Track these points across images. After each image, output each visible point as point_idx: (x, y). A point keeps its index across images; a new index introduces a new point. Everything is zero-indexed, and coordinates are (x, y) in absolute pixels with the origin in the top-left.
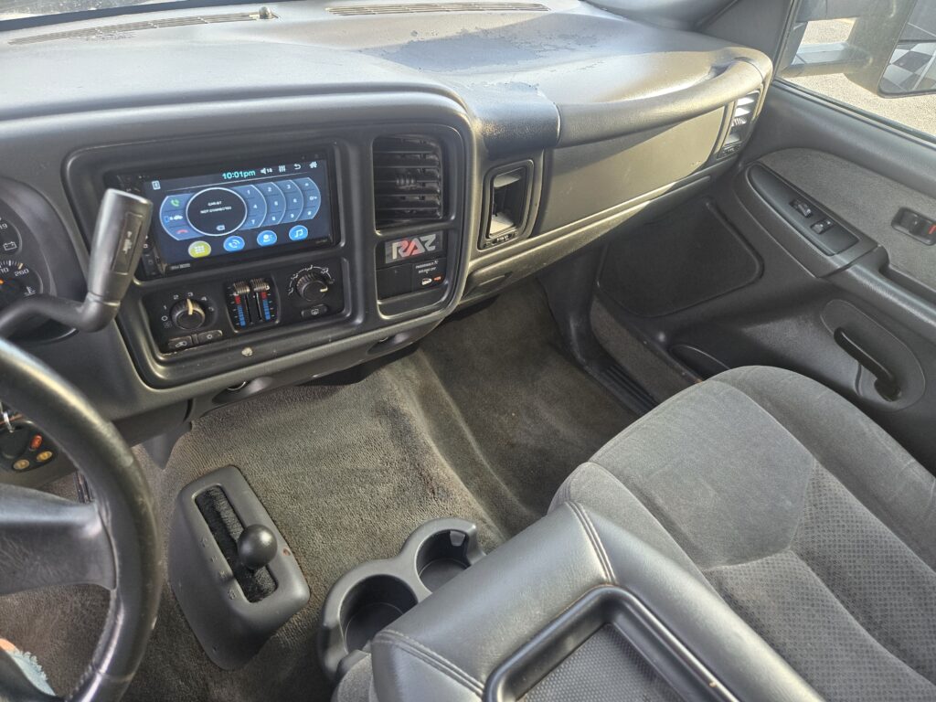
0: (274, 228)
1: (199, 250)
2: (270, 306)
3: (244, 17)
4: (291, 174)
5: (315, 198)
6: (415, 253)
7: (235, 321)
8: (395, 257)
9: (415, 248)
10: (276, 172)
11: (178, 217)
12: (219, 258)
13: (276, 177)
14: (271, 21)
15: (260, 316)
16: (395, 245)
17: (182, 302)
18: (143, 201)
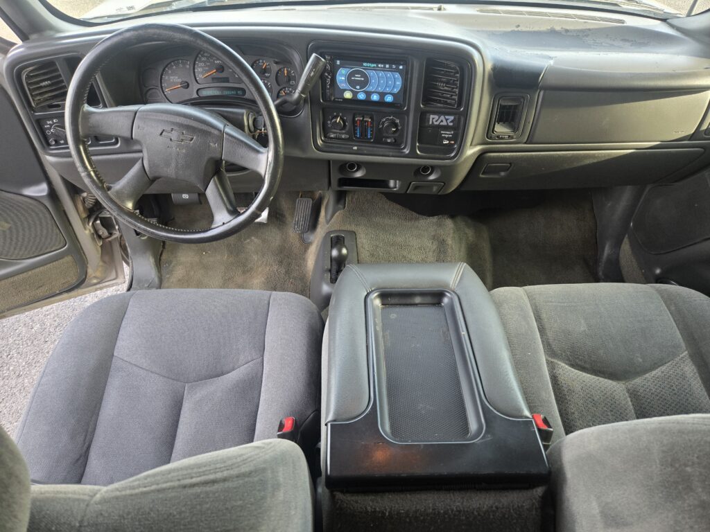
0: (379, 93)
1: (348, 95)
2: (371, 131)
3: (431, 9)
4: (391, 70)
5: (399, 83)
6: (441, 124)
7: (355, 134)
8: (431, 123)
9: (442, 121)
10: (385, 67)
11: (343, 78)
12: (354, 101)
13: (384, 70)
14: (442, 12)
15: (366, 136)
16: (432, 116)
17: (336, 117)
18: (323, 60)
